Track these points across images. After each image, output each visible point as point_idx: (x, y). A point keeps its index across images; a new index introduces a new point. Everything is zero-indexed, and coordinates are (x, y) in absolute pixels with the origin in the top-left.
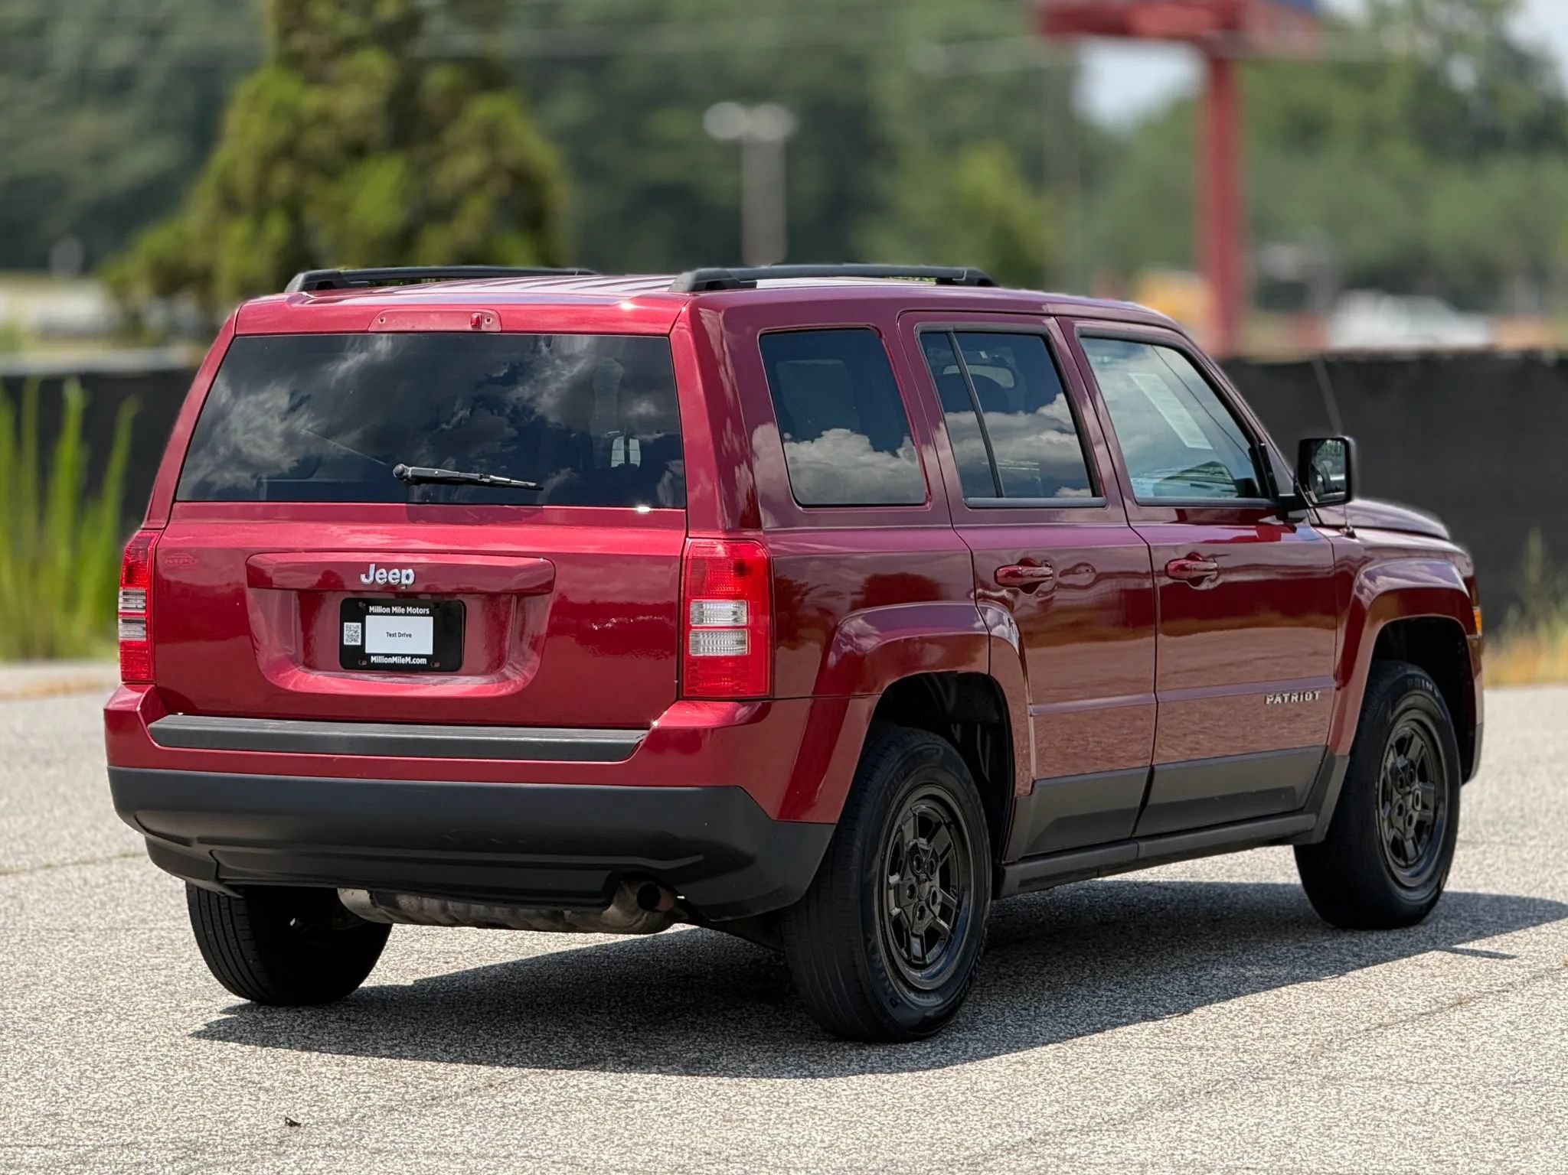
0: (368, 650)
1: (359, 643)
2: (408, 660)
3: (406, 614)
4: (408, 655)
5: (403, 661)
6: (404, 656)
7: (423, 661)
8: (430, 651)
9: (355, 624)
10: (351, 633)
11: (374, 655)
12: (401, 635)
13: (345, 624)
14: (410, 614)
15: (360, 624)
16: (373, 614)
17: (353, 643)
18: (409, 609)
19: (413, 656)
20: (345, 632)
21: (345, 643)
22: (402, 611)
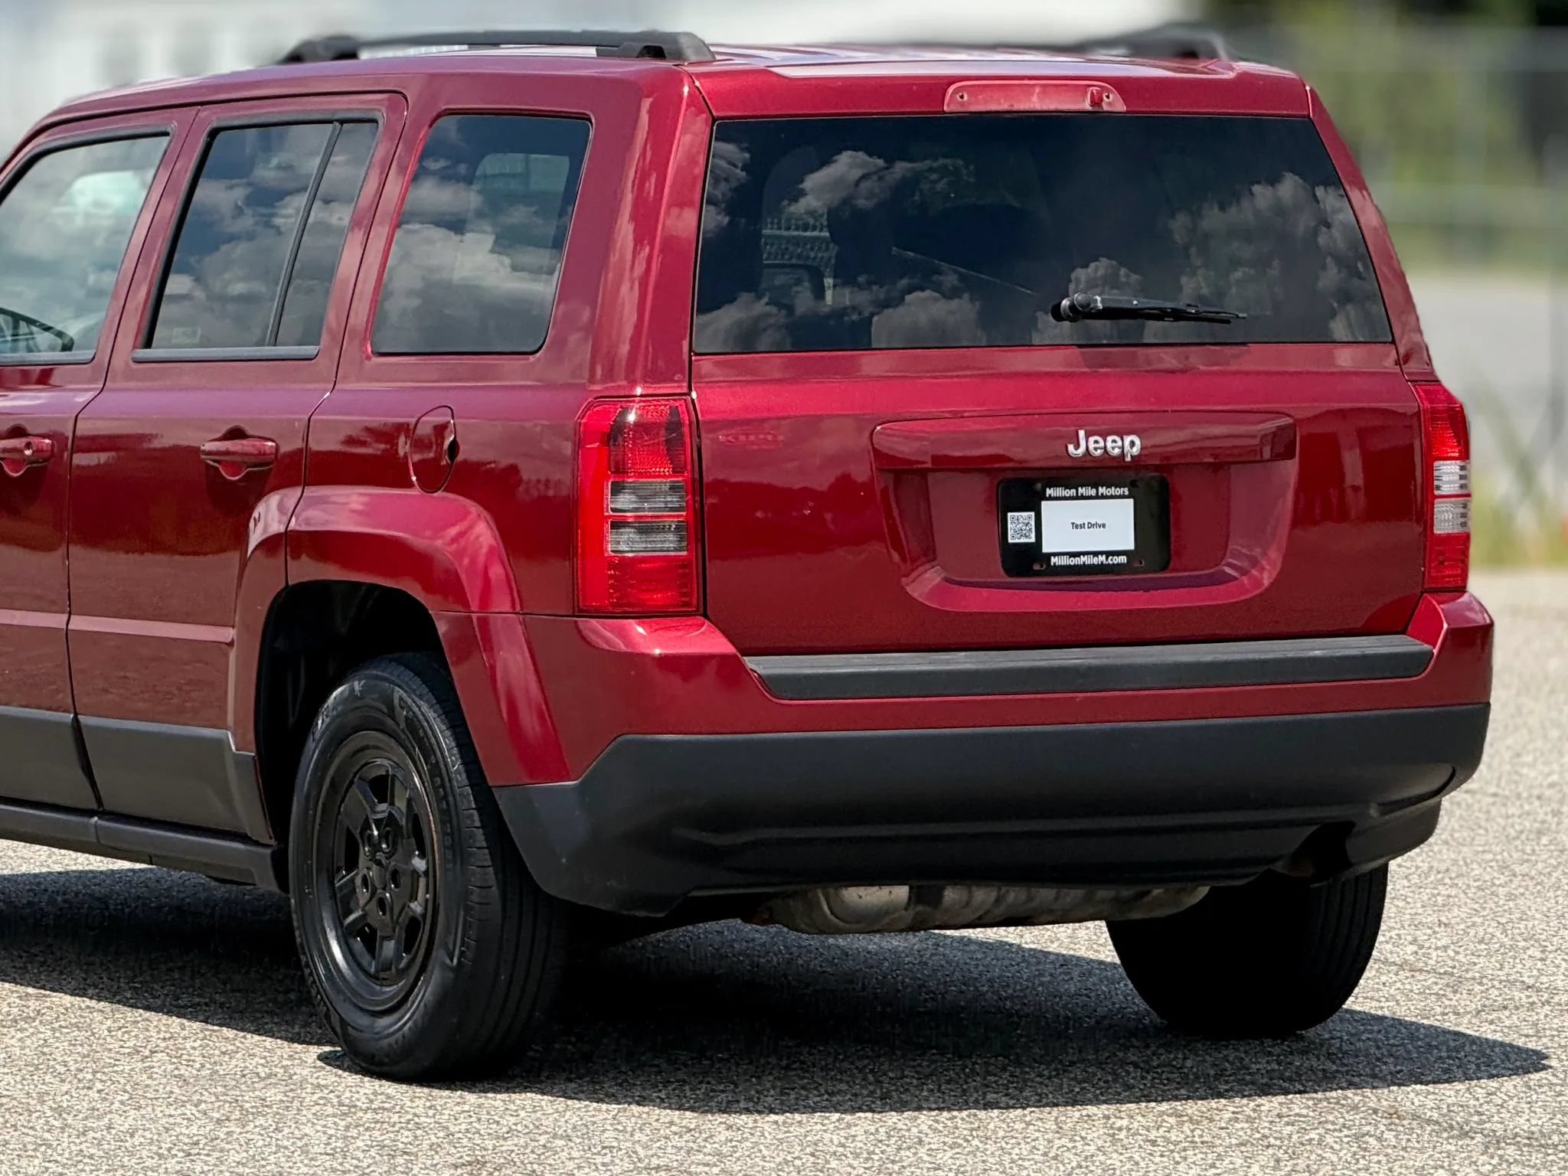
0: (1046, 549)
1: (1033, 539)
2: (1102, 558)
3: (1097, 497)
4: (1102, 553)
5: (1095, 561)
6: (1096, 554)
7: (1123, 559)
8: (1130, 545)
9: (1025, 514)
10: (1019, 527)
11: (1055, 554)
12: (1091, 525)
13: (1009, 514)
14: (1103, 497)
15: (1032, 514)
16: (1051, 498)
17: (1023, 540)
18: (1102, 490)
19: (1108, 554)
20: (1009, 526)
21: (1010, 541)
22: (1093, 492)
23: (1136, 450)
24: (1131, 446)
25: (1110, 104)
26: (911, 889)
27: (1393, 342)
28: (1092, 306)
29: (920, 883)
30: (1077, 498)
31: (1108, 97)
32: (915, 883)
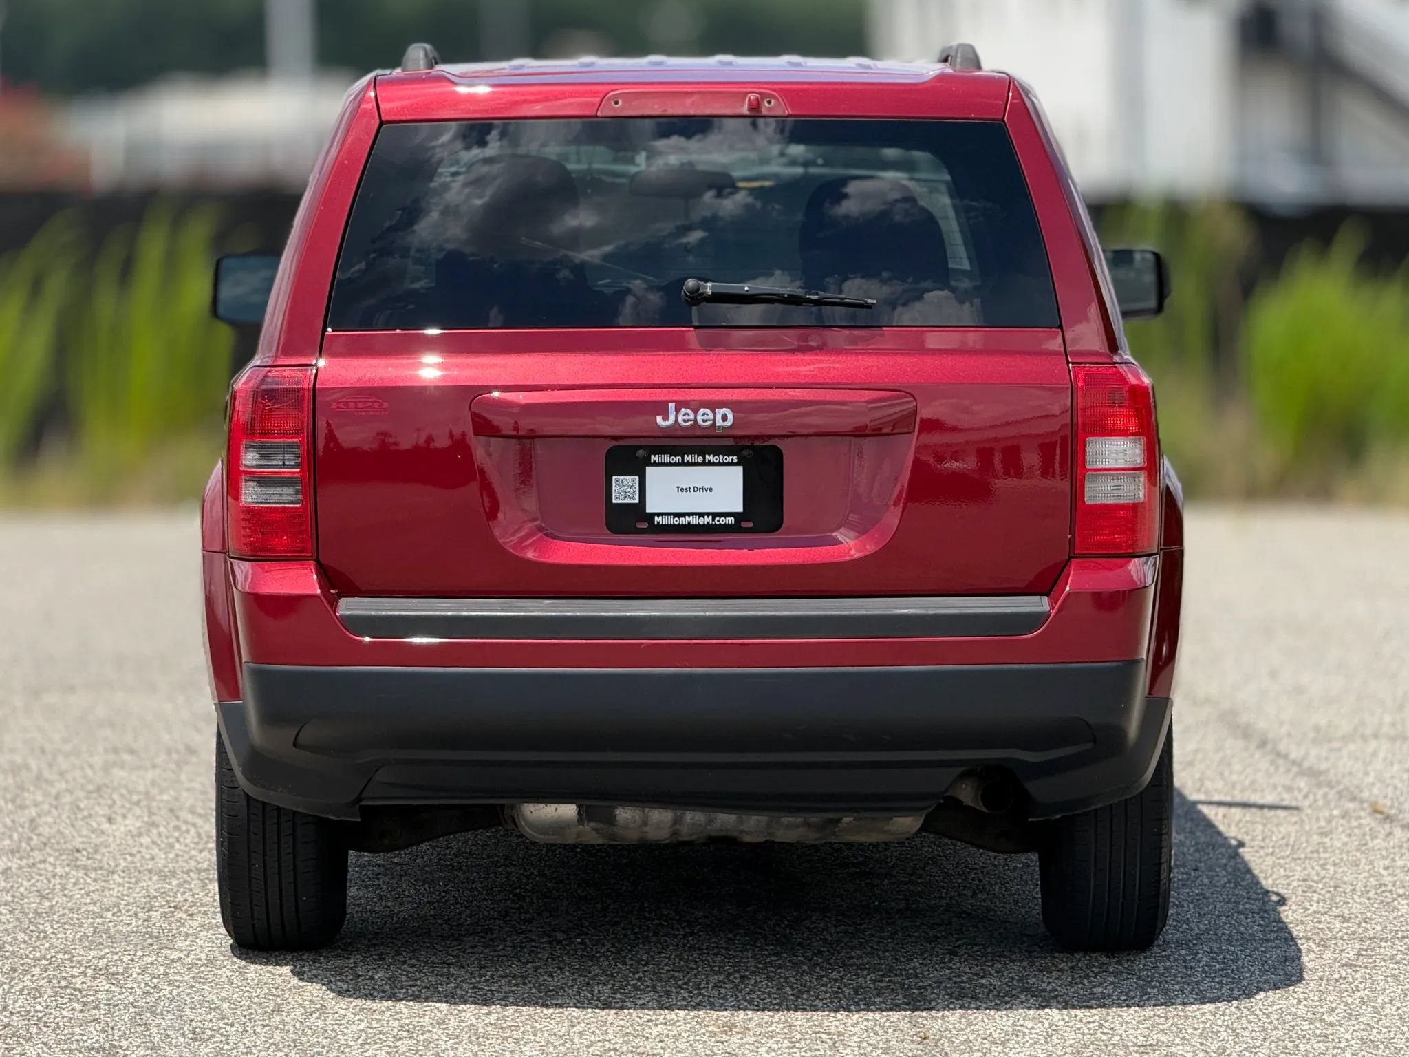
0: (649, 510)
1: (637, 501)
2: (708, 519)
3: (704, 464)
4: (708, 514)
5: (701, 521)
6: (701, 515)
7: (731, 520)
8: (739, 508)
9: (629, 478)
10: (623, 489)
11: (659, 515)
12: (696, 489)
13: (614, 478)
14: (710, 464)
15: (637, 478)
16: (655, 464)
17: (627, 501)
18: (709, 458)
19: (714, 515)
20: (614, 488)
21: (614, 501)
22: (700, 459)
23: (729, 422)
24: (724, 418)
25: (769, 109)
26: (579, 807)
27: (1060, 327)
28: (701, 291)
29: (588, 803)
30: (683, 464)
31: (769, 102)
32: (581, 802)
